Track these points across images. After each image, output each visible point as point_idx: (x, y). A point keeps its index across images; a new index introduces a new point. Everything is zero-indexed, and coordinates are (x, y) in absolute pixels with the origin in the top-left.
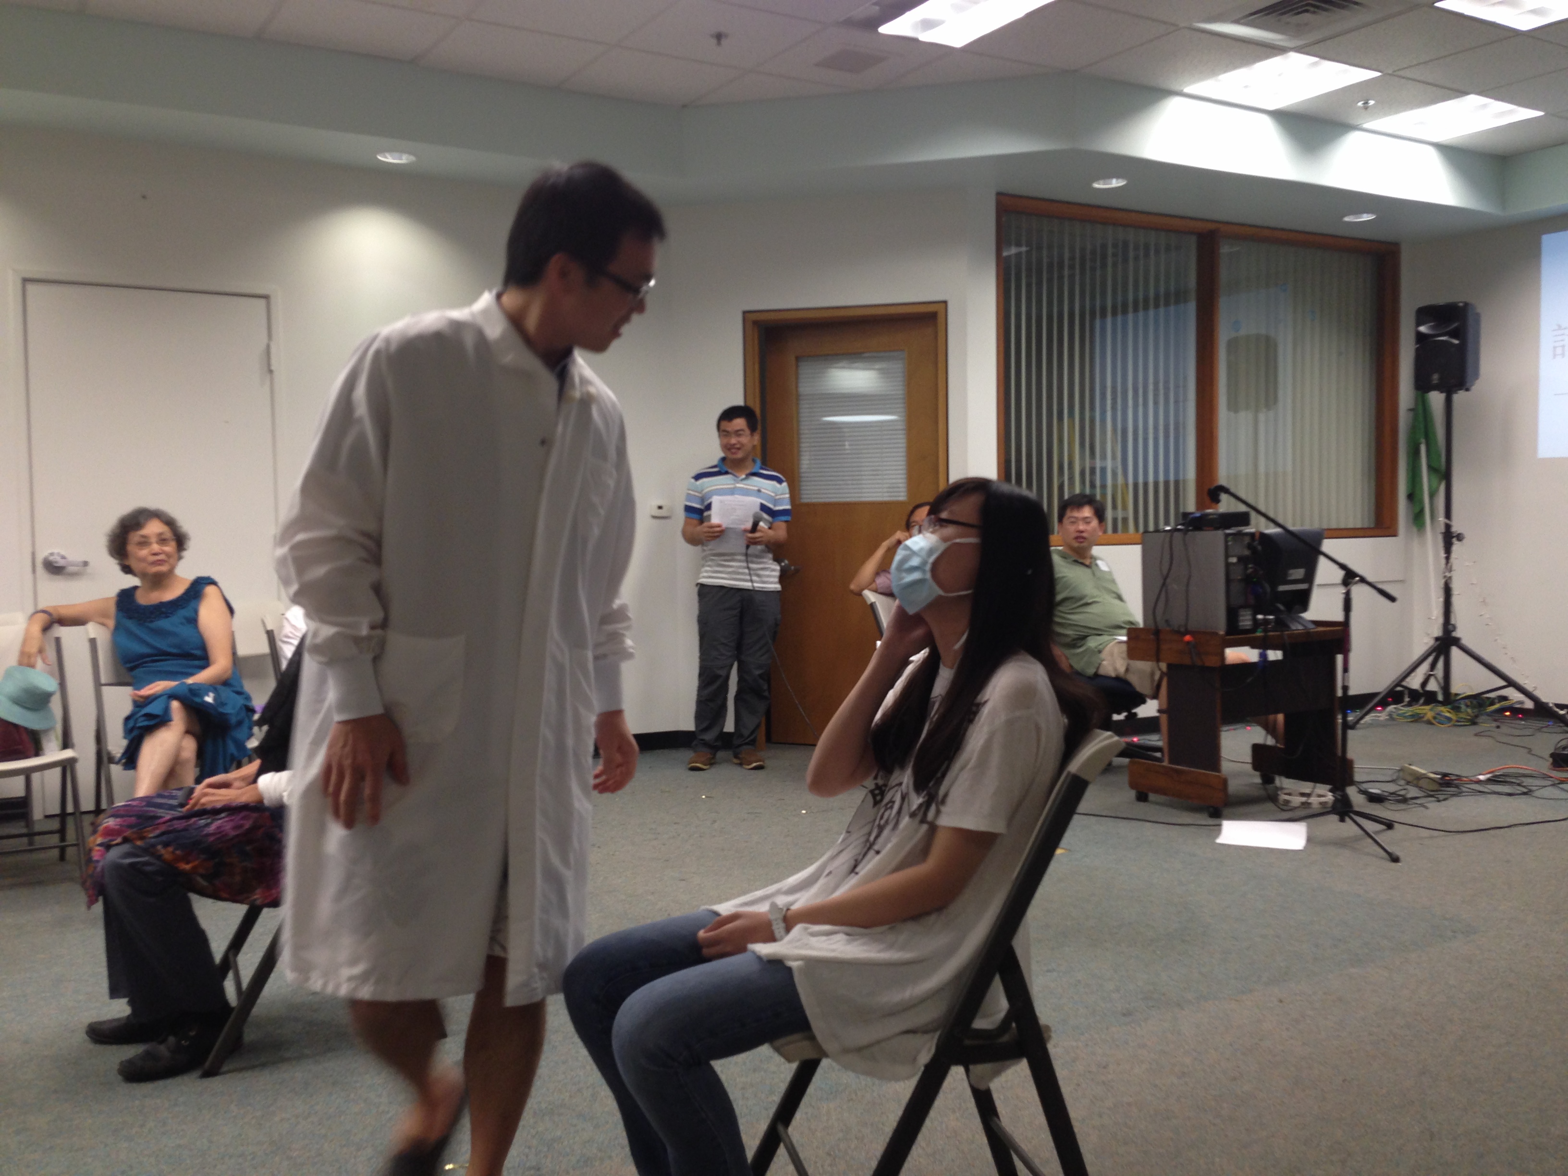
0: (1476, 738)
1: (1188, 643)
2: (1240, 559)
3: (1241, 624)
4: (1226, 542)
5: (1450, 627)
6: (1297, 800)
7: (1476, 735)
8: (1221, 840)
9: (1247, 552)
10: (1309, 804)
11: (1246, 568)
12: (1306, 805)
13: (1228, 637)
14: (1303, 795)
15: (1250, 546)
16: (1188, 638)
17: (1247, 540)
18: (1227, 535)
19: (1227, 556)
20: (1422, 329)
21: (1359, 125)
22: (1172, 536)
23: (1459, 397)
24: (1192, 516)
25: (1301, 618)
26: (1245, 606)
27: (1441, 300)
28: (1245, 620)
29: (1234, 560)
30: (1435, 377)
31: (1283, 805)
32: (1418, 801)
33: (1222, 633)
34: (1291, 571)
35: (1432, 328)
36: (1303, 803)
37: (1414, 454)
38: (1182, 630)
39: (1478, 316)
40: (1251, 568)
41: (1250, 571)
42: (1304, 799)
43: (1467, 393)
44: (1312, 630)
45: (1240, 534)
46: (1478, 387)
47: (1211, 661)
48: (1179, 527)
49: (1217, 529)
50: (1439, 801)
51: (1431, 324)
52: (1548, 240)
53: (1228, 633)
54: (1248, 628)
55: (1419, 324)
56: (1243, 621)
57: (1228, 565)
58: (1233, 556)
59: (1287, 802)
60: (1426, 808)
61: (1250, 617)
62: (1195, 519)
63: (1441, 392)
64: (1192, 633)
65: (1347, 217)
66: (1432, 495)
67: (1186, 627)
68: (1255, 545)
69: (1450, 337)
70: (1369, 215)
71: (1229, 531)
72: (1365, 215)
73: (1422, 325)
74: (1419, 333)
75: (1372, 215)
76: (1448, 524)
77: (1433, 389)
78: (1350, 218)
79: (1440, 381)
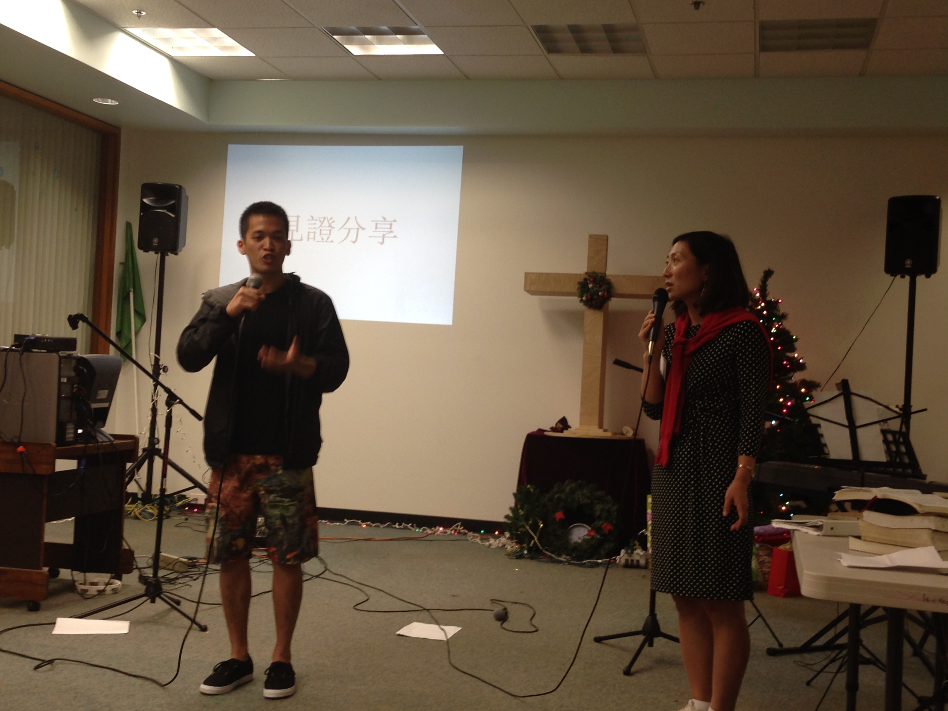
0: (177, 529)
1: (21, 453)
2: (69, 379)
3: (67, 436)
4: (60, 364)
5: (156, 441)
6: (93, 590)
7: (176, 526)
8: (54, 632)
9: (73, 374)
10: (104, 591)
11: (73, 388)
12: (102, 592)
13: (58, 448)
14: (89, 583)
15: (76, 369)
16: (21, 449)
17: (74, 363)
18: (61, 358)
19: (60, 377)
20: (145, 200)
21: (122, 27)
22: (7, 355)
23: (170, 258)
24: (27, 338)
25: (101, 430)
26: (70, 421)
27: (160, 180)
28: (70, 434)
29: (64, 380)
30: (156, 240)
31: (83, 594)
32: (179, 581)
33: (54, 444)
34: (100, 392)
35: (152, 201)
36: (99, 591)
37: (124, 299)
38: (16, 440)
39: (187, 198)
40: (76, 388)
41: (75, 390)
43: (176, 256)
44: (111, 442)
45: (69, 357)
46: (184, 252)
47: (42, 470)
48: (14, 348)
49: (49, 351)
50: (195, 580)
51: (152, 198)
52: (233, 149)
53: (57, 444)
54: (71, 441)
55: (143, 197)
57: (60, 384)
58: (64, 377)
60: (191, 586)
61: (72, 431)
62: (31, 341)
63: (156, 253)
64: (25, 445)
65: (96, 99)
66: (137, 334)
67: (19, 438)
68: (81, 368)
69: (168, 211)
70: (113, 101)
71: (62, 353)
72: (110, 100)
73: (145, 197)
74: (143, 204)
75: (116, 102)
76: (157, 358)
77: (152, 250)
78: (98, 100)
79: (157, 245)
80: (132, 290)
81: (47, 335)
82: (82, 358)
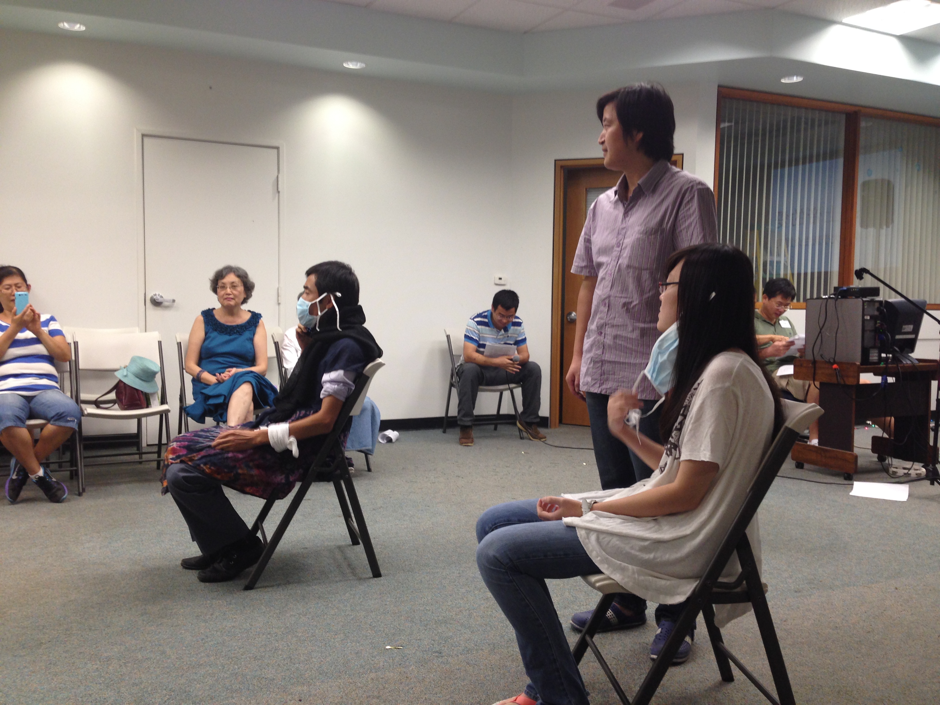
1: (835, 369)
2: (872, 317)
3: (871, 358)
4: (864, 306)
6: (901, 472)
8: (852, 493)
9: (876, 313)
10: (910, 474)
12: (907, 475)
13: (862, 367)
14: (904, 468)
16: (835, 366)
17: (877, 305)
18: (864, 302)
19: (863, 315)
22: (828, 302)
24: (841, 289)
25: (909, 356)
26: (874, 347)
28: (874, 356)
29: (868, 318)
31: (892, 474)
33: (858, 363)
34: (904, 327)
36: (905, 474)
38: (832, 361)
40: (879, 323)
42: (906, 471)
44: (916, 364)
45: (873, 301)
47: (850, 381)
48: (831, 296)
49: (857, 297)
53: (862, 364)
54: (875, 361)
56: (873, 356)
57: (864, 321)
58: (868, 315)
59: (895, 473)
61: (877, 355)
62: (843, 291)
64: (838, 363)
67: (834, 359)
68: (882, 308)
71: (867, 299)
82: (884, 302)
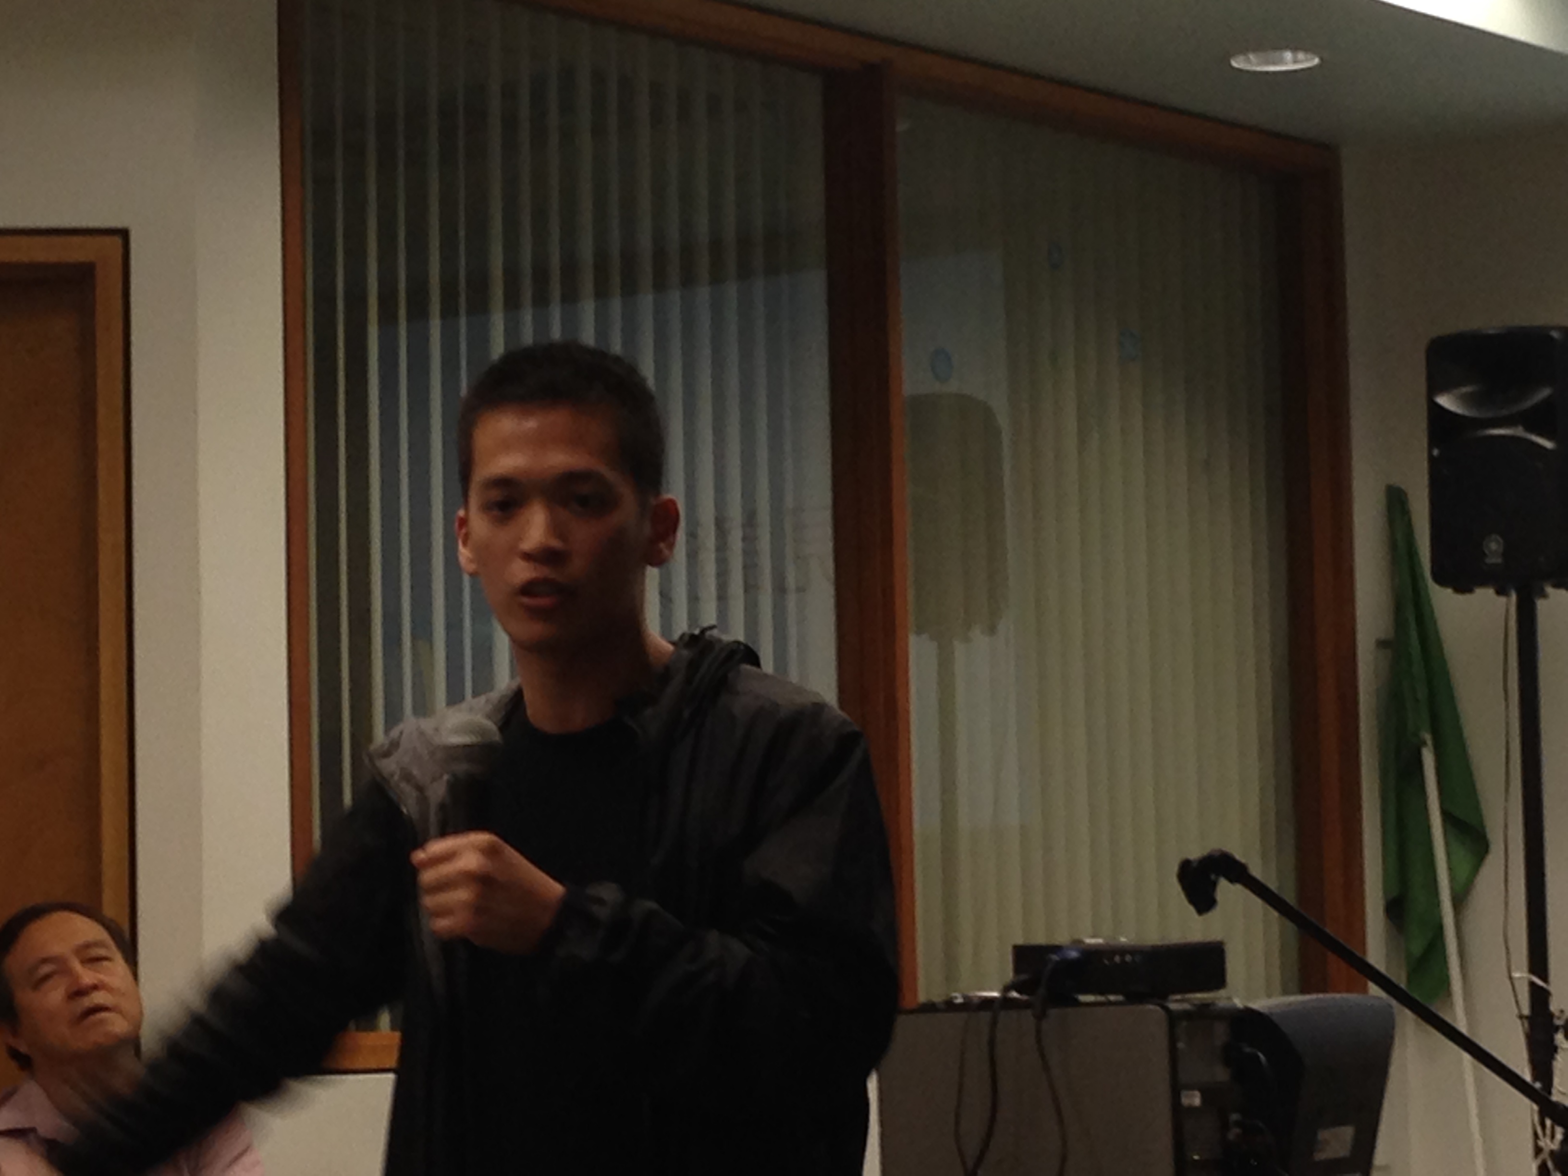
4: (1173, 1040)
9: (1221, 1074)
11: (1225, 1127)
15: (1230, 1056)
17: (1221, 1033)
18: (1173, 1018)
19: (1176, 1089)
20: (1444, 401)
22: (994, 1023)
24: (1055, 957)
27: (1493, 317)
29: (1195, 1099)
34: (1323, 1135)
35: (1466, 399)
37: (1403, 776)
40: (1237, 1124)
45: (1204, 1012)
48: (1014, 994)
49: (1134, 998)
51: (1468, 389)
55: (1434, 388)
57: (1178, 1111)
58: (1190, 1087)
62: (1069, 965)
63: (1501, 592)
65: (1241, 58)
66: (1459, 902)
68: (1248, 1050)
69: (1530, 429)
70: (1301, 56)
71: (1177, 1004)
72: (1288, 55)
73: (1444, 389)
74: (1437, 414)
75: (1309, 56)
76: (1541, 988)
77: (1483, 583)
78: (1248, 61)
79: (1499, 560)
80: (1428, 737)
81: (1123, 940)
82: (1249, 1014)
